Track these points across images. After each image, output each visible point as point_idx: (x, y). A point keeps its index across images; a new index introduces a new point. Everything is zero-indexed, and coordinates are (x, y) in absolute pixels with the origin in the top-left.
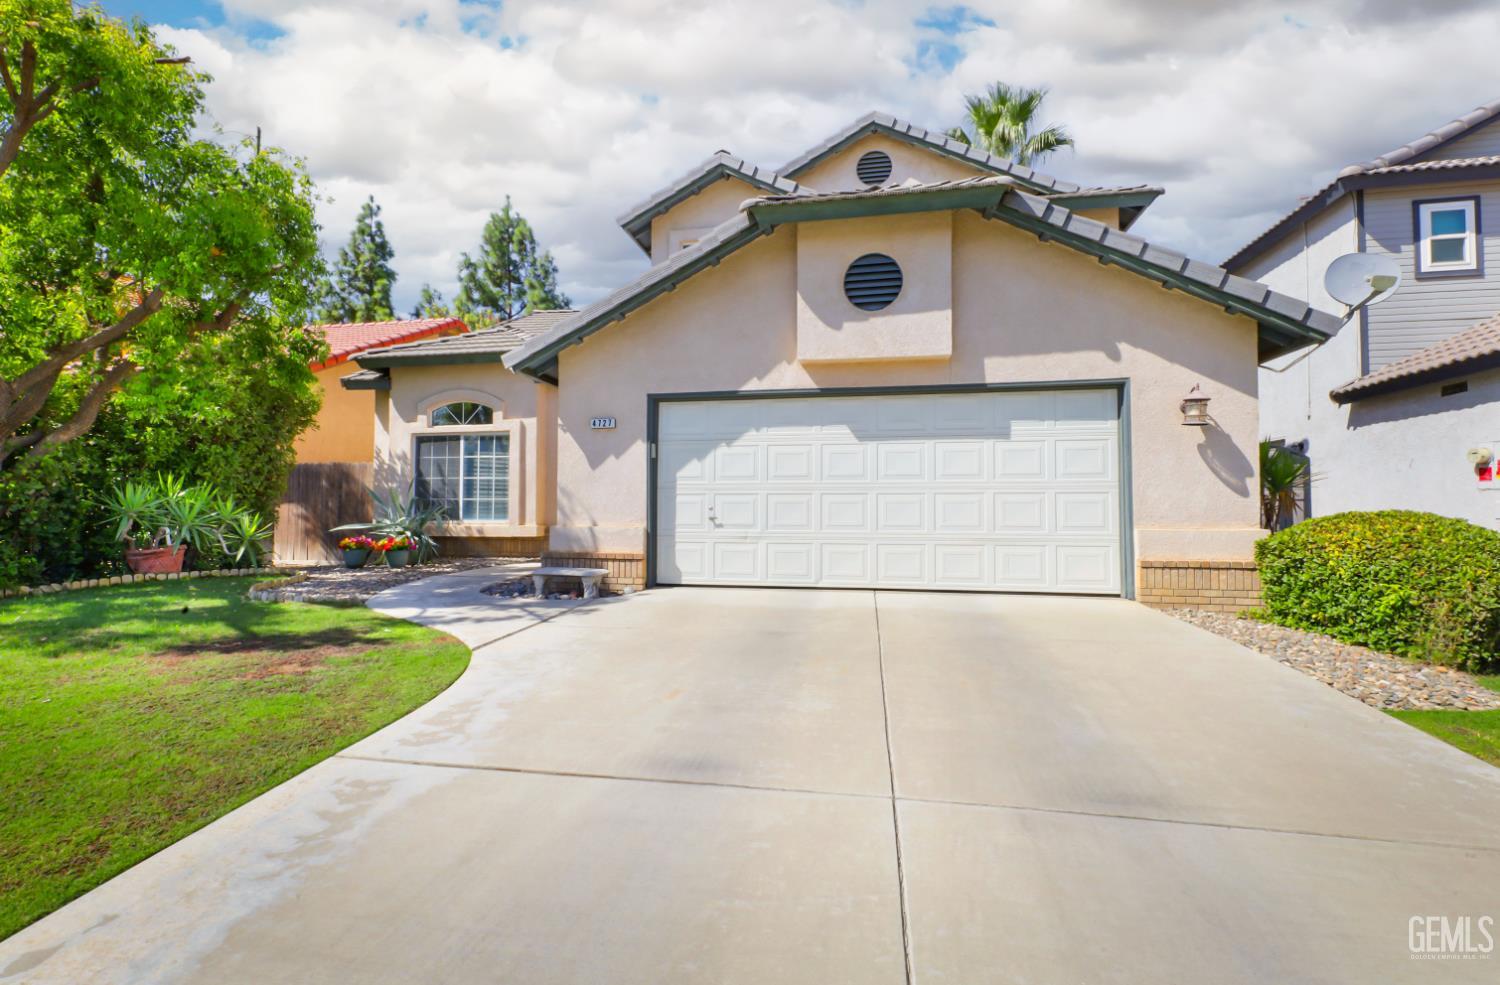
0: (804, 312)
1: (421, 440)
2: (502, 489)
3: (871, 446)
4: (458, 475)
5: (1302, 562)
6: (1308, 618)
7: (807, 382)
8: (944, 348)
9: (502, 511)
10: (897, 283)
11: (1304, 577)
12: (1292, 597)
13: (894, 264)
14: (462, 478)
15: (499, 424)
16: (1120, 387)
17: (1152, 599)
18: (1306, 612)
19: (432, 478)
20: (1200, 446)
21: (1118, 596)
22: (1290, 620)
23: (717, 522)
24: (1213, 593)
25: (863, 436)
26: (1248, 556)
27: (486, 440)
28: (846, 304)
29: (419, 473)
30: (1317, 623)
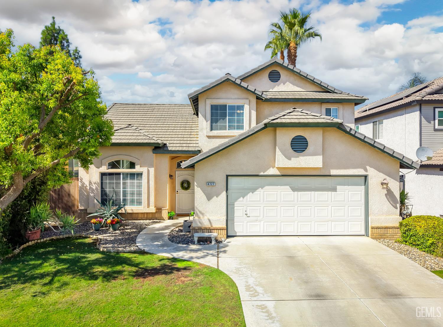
0: (278, 152)
1: (103, 175)
2: (140, 194)
3: (296, 193)
4: (120, 188)
5: (411, 229)
6: (412, 243)
7: (278, 173)
8: (320, 165)
9: (139, 203)
10: (306, 145)
11: (411, 233)
12: (408, 238)
13: (306, 139)
14: (122, 190)
15: (138, 169)
16: (366, 177)
17: (373, 237)
18: (412, 242)
19: (108, 190)
20: (385, 194)
21: (364, 235)
22: (407, 243)
23: (248, 215)
24: (389, 235)
25: (294, 189)
26: (398, 225)
27: (132, 175)
28: (291, 151)
29: (102, 188)
30: (414, 245)
